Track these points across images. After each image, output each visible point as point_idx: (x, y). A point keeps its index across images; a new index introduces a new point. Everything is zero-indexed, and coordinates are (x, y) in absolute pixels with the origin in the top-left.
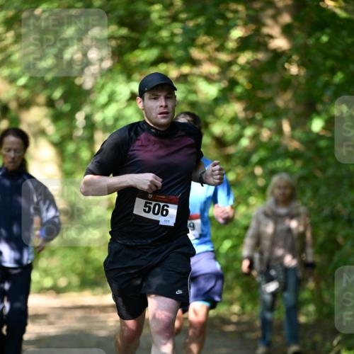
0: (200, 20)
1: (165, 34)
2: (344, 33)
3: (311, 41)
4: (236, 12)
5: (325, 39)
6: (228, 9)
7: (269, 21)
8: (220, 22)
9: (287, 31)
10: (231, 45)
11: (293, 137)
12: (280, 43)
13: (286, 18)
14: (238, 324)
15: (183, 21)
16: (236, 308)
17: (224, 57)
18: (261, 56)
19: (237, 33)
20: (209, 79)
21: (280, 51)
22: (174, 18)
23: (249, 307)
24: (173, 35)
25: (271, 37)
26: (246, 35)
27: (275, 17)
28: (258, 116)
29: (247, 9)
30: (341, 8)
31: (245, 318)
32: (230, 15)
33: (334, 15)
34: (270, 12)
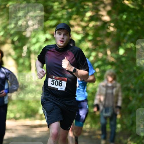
0: (74, 9)
1: (59, 14)
2: (132, 14)
3: (119, 18)
4: (88, 5)
5: (125, 17)
6: (85, 5)
7: (102, 9)
8: (82, 10)
9: (109, 13)
10: (86, 19)
11: (111, 56)
12: (106, 18)
13: (109, 8)
14: (89, 132)
15: (67, 9)
16: (88, 126)
17: (83, 24)
18: (98, 23)
19: (89, 14)
20: (77, 33)
21: (106, 21)
22: (63, 8)
23: (93, 126)
24: (63, 15)
25: (102, 16)
26: (93, 15)
27: (104, 8)
28: (97, 48)
29: (93, 4)
30: (131, 4)
31: (92, 130)
32: (86, 7)
33: (128, 7)
34: (102, 5)
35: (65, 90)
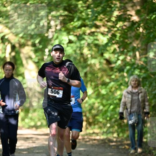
1: (83, 14)
4: (115, 4)
5: (154, 16)
7: (130, 9)
8: (108, 9)
9: (138, 13)
11: (140, 60)
12: (135, 18)
14: (116, 142)
16: (115, 135)
21: (135, 21)
22: (88, 7)
23: (121, 135)
25: (131, 16)
26: (119, 14)
29: (120, 3)
32: (113, 6)
34: (130, 5)
35: (62, 97)
